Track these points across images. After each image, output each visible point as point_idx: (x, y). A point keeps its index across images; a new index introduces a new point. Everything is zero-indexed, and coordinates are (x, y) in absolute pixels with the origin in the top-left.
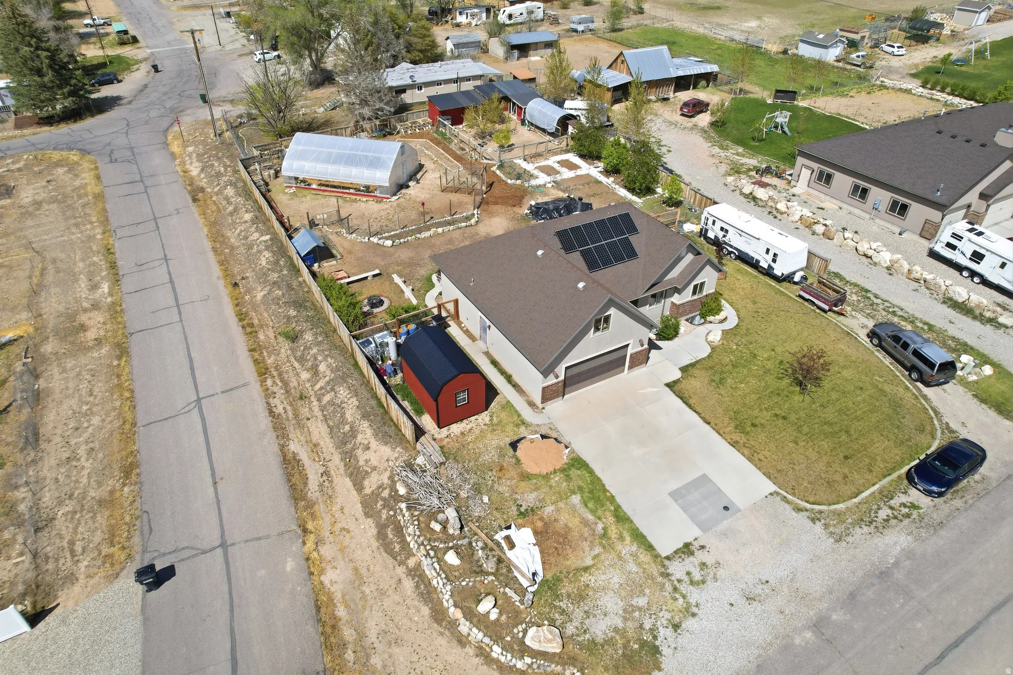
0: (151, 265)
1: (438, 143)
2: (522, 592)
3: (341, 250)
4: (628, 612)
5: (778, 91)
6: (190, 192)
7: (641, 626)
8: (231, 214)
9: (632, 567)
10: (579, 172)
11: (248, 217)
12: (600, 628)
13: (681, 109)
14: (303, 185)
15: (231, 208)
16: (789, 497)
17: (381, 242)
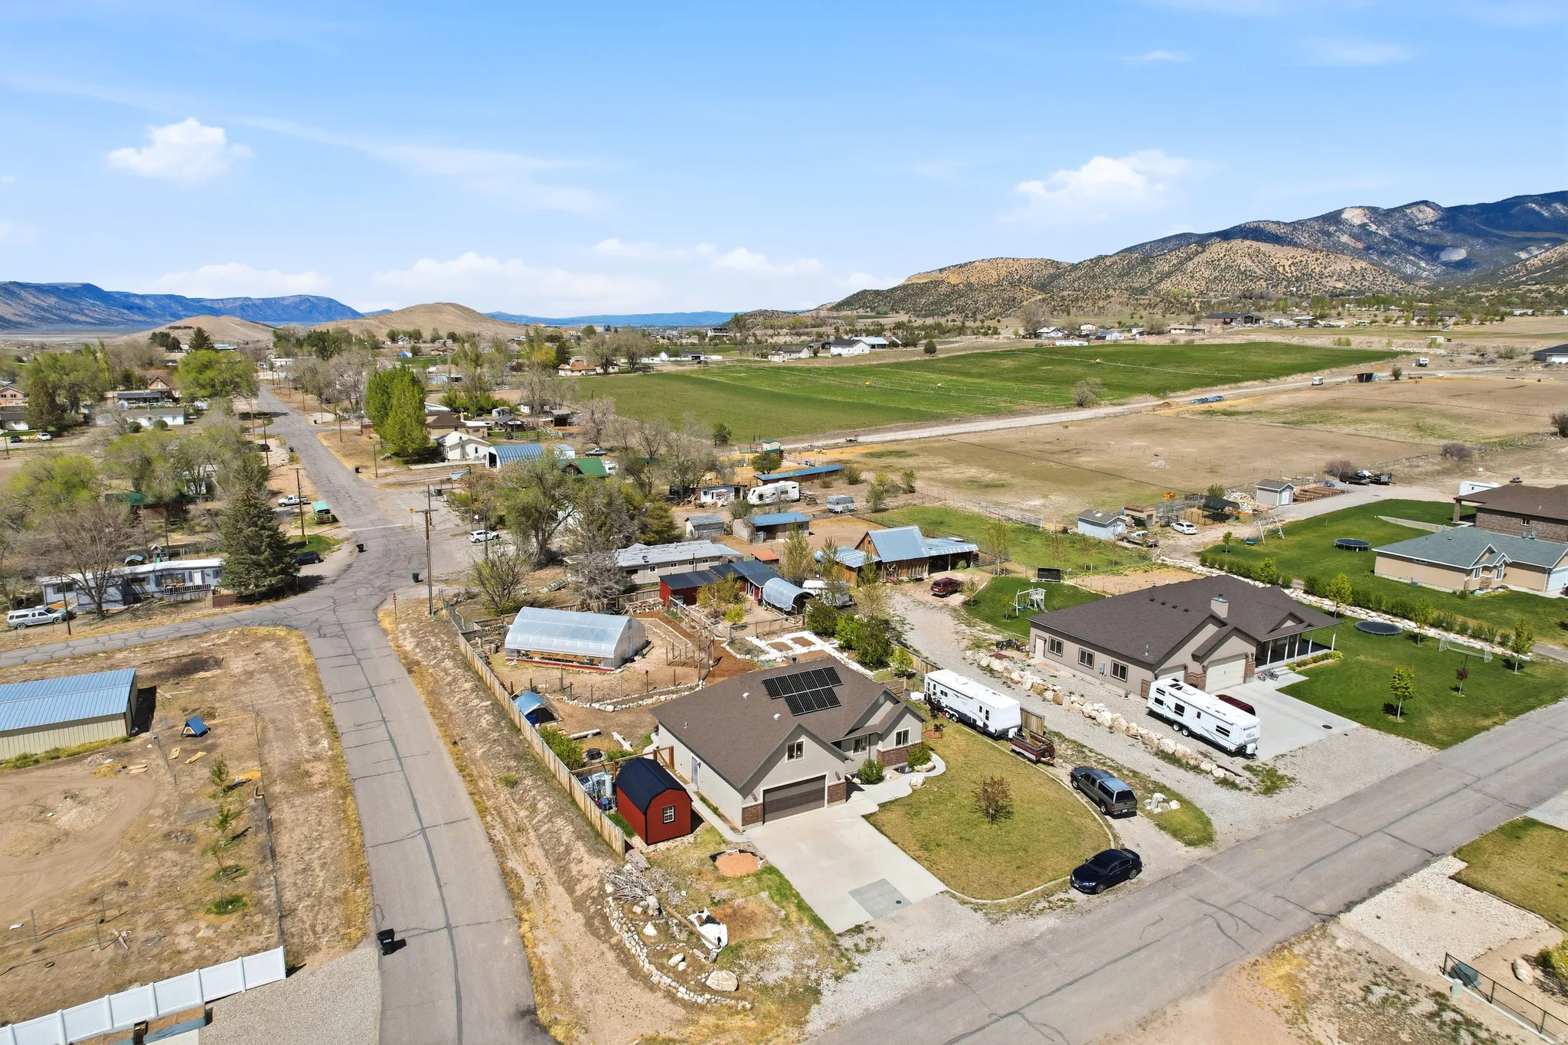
0: (370, 725)
1: (668, 622)
2: (708, 952)
3: (561, 714)
4: (798, 968)
5: (1040, 570)
6: (404, 665)
7: (808, 977)
8: (449, 684)
9: (808, 941)
10: (813, 648)
11: (468, 686)
12: (771, 978)
13: (932, 589)
14: (524, 658)
15: (449, 679)
16: (958, 894)
17: (602, 708)
